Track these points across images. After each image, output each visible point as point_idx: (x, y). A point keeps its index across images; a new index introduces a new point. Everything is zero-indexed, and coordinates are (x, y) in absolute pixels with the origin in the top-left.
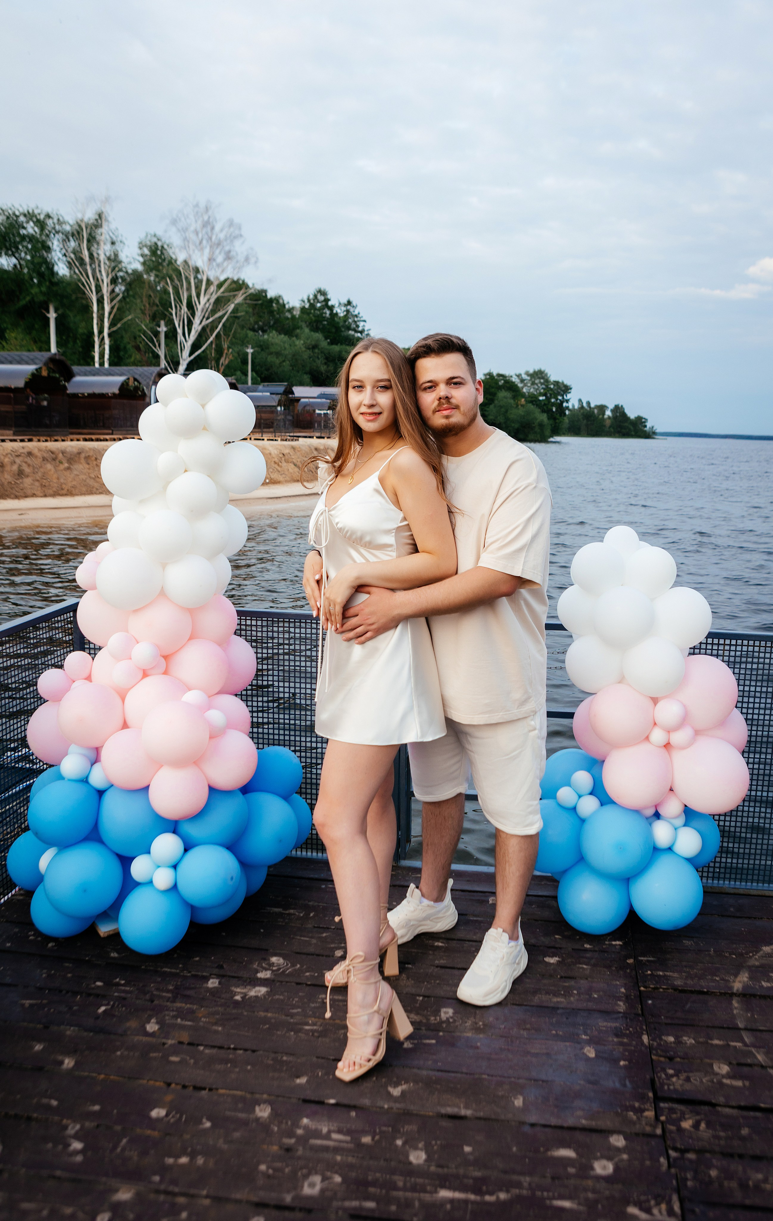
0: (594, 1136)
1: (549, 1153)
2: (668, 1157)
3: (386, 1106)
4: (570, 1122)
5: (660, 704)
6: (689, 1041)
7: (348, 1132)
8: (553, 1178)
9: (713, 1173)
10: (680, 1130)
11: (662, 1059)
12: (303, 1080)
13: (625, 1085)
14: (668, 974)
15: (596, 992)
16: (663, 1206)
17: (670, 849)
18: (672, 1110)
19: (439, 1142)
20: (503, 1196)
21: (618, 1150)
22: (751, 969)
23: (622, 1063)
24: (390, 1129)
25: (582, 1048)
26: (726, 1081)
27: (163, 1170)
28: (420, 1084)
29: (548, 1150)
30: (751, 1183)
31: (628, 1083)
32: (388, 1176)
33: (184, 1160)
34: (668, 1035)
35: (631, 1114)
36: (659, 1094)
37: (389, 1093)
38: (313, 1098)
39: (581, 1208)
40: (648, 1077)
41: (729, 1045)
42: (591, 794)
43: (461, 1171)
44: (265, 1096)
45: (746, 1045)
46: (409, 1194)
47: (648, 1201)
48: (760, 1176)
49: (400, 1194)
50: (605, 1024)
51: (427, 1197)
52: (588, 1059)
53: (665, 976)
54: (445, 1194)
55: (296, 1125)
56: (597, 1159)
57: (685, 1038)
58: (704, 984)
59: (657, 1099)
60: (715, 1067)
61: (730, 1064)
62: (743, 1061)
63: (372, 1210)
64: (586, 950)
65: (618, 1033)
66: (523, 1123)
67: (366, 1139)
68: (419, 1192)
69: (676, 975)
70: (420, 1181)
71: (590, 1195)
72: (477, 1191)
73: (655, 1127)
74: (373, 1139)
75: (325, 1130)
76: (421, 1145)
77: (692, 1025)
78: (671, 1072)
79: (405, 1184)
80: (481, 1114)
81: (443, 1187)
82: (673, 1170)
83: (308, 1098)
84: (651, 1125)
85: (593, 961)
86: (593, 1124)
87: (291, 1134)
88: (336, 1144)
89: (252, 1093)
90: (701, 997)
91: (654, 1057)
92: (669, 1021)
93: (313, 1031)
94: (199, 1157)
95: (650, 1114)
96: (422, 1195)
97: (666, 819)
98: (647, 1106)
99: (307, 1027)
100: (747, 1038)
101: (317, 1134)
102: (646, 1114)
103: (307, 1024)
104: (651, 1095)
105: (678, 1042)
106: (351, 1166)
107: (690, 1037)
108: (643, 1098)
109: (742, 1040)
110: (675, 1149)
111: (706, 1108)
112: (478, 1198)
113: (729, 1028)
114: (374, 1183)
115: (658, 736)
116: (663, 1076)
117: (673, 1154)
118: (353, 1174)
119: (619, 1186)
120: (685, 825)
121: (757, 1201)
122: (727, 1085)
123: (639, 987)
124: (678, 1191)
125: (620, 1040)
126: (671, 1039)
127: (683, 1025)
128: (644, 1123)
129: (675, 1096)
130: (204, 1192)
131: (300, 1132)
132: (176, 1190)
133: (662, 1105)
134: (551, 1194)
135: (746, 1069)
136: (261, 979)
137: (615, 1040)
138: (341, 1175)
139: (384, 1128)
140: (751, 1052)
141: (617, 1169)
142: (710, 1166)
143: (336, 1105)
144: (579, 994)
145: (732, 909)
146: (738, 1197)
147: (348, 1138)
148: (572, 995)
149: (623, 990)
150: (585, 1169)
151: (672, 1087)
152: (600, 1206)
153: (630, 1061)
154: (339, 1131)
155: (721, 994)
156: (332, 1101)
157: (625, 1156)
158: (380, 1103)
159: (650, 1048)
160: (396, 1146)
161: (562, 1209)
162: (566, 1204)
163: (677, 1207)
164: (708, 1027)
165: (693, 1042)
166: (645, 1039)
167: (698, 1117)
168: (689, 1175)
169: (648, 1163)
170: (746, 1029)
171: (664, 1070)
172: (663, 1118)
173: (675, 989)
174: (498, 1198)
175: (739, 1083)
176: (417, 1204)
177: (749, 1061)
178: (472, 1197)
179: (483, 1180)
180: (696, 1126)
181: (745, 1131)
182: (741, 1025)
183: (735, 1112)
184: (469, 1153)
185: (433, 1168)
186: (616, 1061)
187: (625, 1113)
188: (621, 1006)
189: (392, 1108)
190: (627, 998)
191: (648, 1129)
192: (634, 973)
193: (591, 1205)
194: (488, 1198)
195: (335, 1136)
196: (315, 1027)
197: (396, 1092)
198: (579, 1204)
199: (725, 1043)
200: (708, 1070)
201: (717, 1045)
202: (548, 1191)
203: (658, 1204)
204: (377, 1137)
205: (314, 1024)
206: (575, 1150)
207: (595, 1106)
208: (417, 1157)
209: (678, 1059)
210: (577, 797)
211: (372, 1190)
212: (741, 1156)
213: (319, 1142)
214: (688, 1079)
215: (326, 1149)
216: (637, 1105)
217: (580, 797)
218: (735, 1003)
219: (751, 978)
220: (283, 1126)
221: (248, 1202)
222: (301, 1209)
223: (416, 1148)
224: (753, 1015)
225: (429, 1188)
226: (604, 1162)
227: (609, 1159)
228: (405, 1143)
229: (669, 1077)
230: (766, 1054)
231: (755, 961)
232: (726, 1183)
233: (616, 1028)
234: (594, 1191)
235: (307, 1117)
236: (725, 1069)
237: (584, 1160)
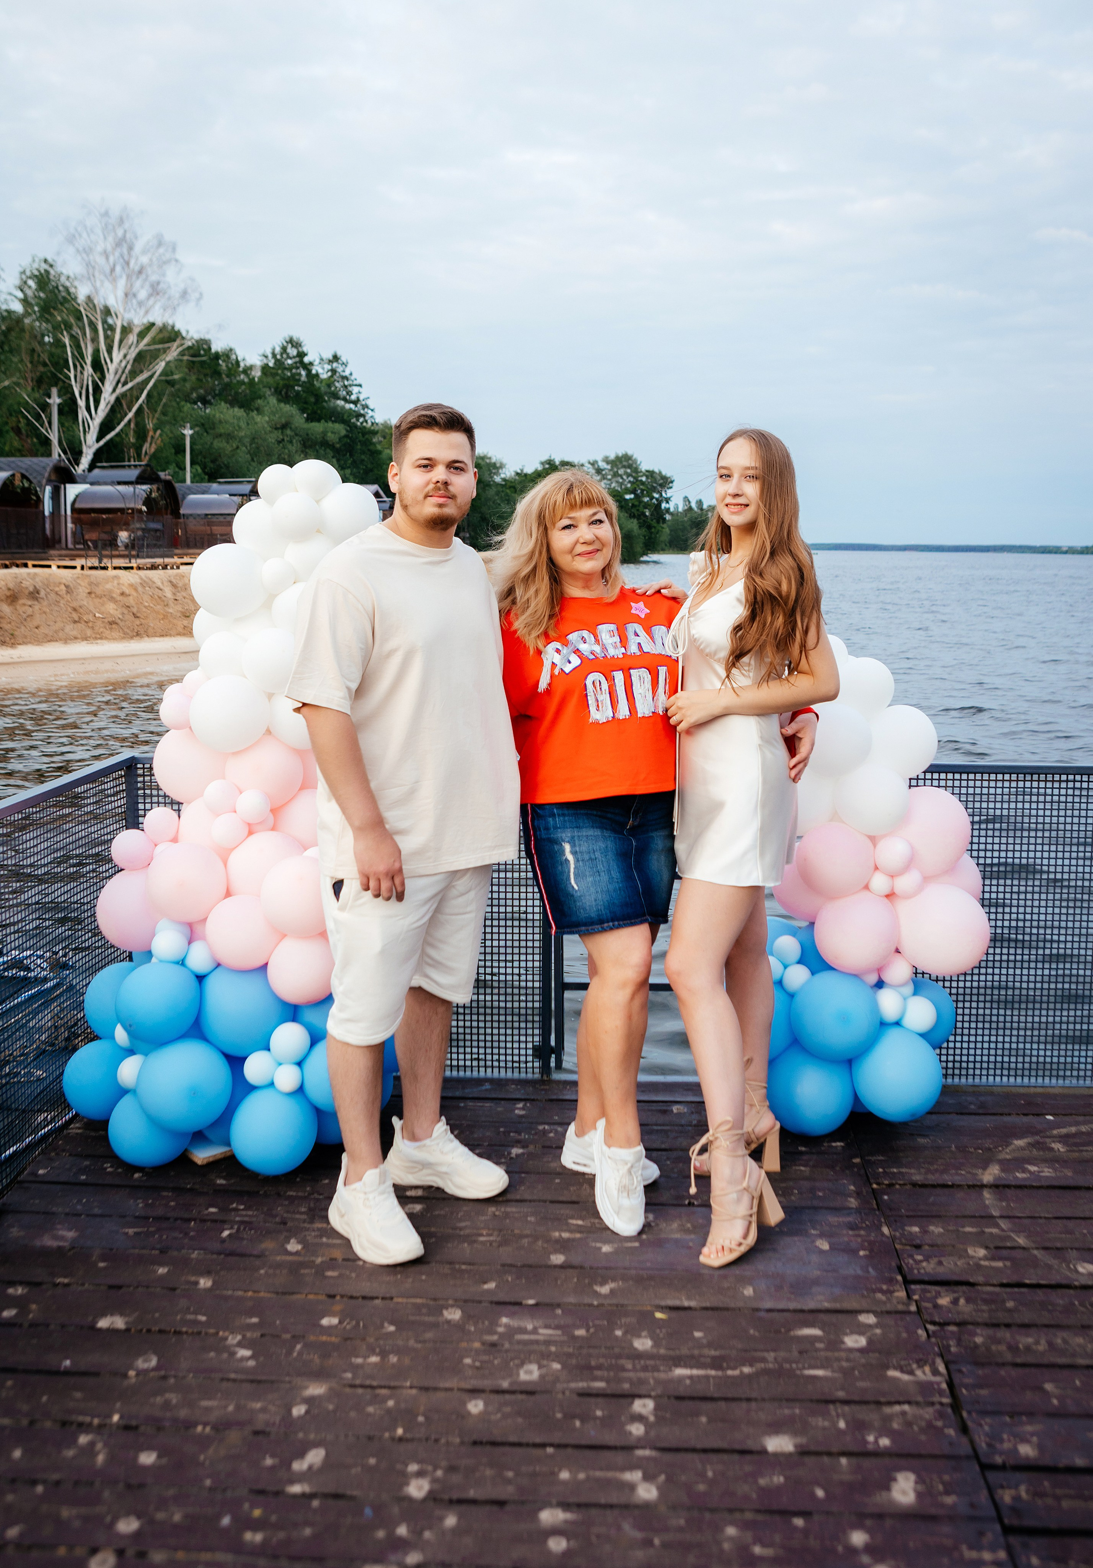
0: (840, 1317)
1: (792, 1333)
2: (927, 1330)
3: (595, 1303)
4: (811, 1305)
5: (881, 845)
6: (936, 1229)
7: (557, 1327)
8: (801, 1353)
9: (979, 1340)
10: (936, 1306)
11: (908, 1248)
12: (492, 1285)
13: (868, 1272)
14: (904, 1170)
15: (820, 1190)
16: (927, 1369)
17: (897, 1023)
18: (924, 1291)
19: (664, 1330)
20: (747, 1370)
21: (870, 1326)
22: (1001, 1162)
23: (862, 1253)
24: (606, 1323)
25: (814, 1242)
26: (982, 1263)
27: (355, 1368)
28: (631, 1282)
29: (790, 1330)
30: (1021, 1346)
31: (871, 1270)
32: (613, 1361)
33: (374, 1359)
34: (911, 1225)
35: (879, 1296)
36: (909, 1278)
37: (596, 1292)
38: (507, 1300)
39: (836, 1375)
40: (894, 1264)
41: (983, 1232)
42: (799, 962)
43: (696, 1352)
44: (450, 1302)
45: (1003, 1230)
46: (642, 1375)
47: (910, 1365)
48: (1030, 1340)
49: (631, 1375)
50: (836, 1219)
51: (662, 1376)
52: (821, 1252)
53: (900, 1173)
54: (680, 1372)
55: (495, 1323)
56: (846, 1334)
57: (932, 1228)
58: (947, 1179)
59: (907, 1282)
60: (970, 1251)
61: (987, 1248)
62: (1001, 1244)
63: (604, 1389)
64: (802, 1153)
65: (852, 1227)
66: (757, 1310)
67: (581, 1332)
68: (653, 1371)
69: (913, 1171)
70: (650, 1363)
71: (844, 1364)
72: (718, 1367)
73: (908, 1305)
74: (588, 1331)
75: (530, 1327)
76: (644, 1334)
77: (939, 1217)
78: (919, 1257)
79: (634, 1365)
80: (708, 1304)
81: (677, 1365)
82: (933, 1340)
83: (502, 1300)
84: (903, 1304)
85: (811, 1163)
86: (838, 1306)
87: (492, 1332)
88: (546, 1338)
89: (435, 1300)
90: (946, 1191)
91: (898, 1246)
92: (911, 1213)
93: (491, 1243)
94: (391, 1356)
95: (902, 1294)
96: (656, 1374)
97: (891, 986)
98: (897, 1287)
99: (482, 1239)
100: (1003, 1224)
101: (523, 1331)
102: (896, 1294)
103: (482, 1235)
104: (899, 1278)
105: (925, 1231)
106: (569, 1355)
107: (937, 1227)
108: (891, 1281)
109: (997, 1226)
110: (934, 1323)
111: (964, 1288)
112: (720, 1373)
113: (982, 1217)
114: (600, 1367)
115: (880, 883)
116: (911, 1261)
117: (931, 1327)
118: (574, 1361)
119: (877, 1355)
120: (915, 994)
121: (1030, 1359)
122: (986, 1267)
123: (871, 1184)
124: (942, 1356)
125: (856, 1232)
126: (916, 1229)
127: (927, 1216)
128: (895, 1301)
129: (926, 1278)
130: (408, 1384)
131: (501, 1330)
132: (375, 1383)
133: (913, 1287)
134: (800, 1366)
135: (1005, 1253)
136: (411, 1197)
137: (851, 1233)
138: (559, 1362)
139: (597, 1322)
140: (1010, 1237)
141: (870, 1342)
142: (976, 1334)
143: (537, 1305)
144: (800, 1193)
145: (972, 1107)
146: (1009, 1357)
147: (559, 1332)
148: (792, 1194)
149: (852, 1187)
150: (835, 1344)
151: (922, 1271)
152: (856, 1372)
153: (871, 1251)
154: (547, 1327)
155: (969, 1186)
156: (531, 1302)
157: (878, 1331)
158: (587, 1300)
159: (893, 1238)
160: (617, 1337)
161: (815, 1377)
162: (820, 1373)
163: (942, 1368)
164: (957, 1217)
165: (941, 1230)
166: (885, 1230)
167: (956, 1295)
168: (951, 1343)
169: (904, 1335)
170: (1001, 1217)
171: (911, 1256)
172: (916, 1297)
173: (914, 1185)
174: (741, 1372)
175: (1000, 1264)
176: (652, 1381)
177: (1008, 1244)
178: (713, 1373)
179: (722, 1358)
180: (955, 1302)
181: (1010, 1304)
182: (995, 1213)
183: (997, 1289)
184: (700, 1338)
185: (662, 1351)
186: (855, 1252)
187: (872, 1295)
188: (853, 1202)
189: (602, 1305)
190: (858, 1194)
191: (900, 1307)
192: (862, 1172)
193: (847, 1373)
194: (730, 1372)
195: (541, 1331)
196: (491, 1238)
197: (605, 1290)
198: (833, 1371)
199: (979, 1229)
200: (964, 1254)
201: (970, 1233)
202: (797, 1362)
203: (920, 1367)
204: (592, 1330)
205: (488, 1235)
206: (820, 1328)
207: (837, 1291)
208: (643, 1344)
209: (927, 1247)
210: (782, 967)
211: (598, 1373)
212: (1008, 1326)
213: (526, 1337)
214: (940, 1263)
215: (537, 1342)
216: (884, 1287)
217: (785, 967)
218: (987, 1194)
219: (1003, 1170)
220: (480, 1326)
221: (461, 1390)
222: (522, 1392)
223: (639, 1336)
224: (1008, 1205)
225: (662, 1368)
226: (855, 1337)
227: (861, 1333)
228: (625, 1333)
229: (918, 1262)
230: (1028, 1237)
231: (1006, 1154)
232: (994, 1348)
233: (849, 1223)
234: (848, 1360)
235: (507, 1316)
236: (982, 1252)
237: (832, 1337)
